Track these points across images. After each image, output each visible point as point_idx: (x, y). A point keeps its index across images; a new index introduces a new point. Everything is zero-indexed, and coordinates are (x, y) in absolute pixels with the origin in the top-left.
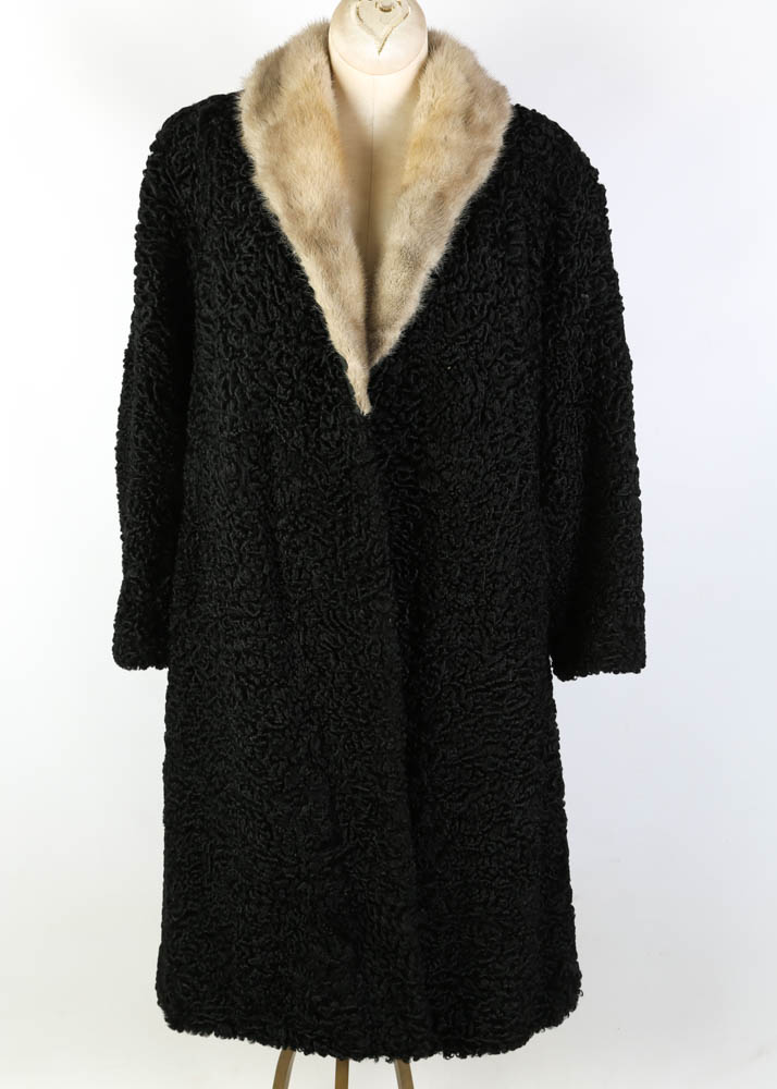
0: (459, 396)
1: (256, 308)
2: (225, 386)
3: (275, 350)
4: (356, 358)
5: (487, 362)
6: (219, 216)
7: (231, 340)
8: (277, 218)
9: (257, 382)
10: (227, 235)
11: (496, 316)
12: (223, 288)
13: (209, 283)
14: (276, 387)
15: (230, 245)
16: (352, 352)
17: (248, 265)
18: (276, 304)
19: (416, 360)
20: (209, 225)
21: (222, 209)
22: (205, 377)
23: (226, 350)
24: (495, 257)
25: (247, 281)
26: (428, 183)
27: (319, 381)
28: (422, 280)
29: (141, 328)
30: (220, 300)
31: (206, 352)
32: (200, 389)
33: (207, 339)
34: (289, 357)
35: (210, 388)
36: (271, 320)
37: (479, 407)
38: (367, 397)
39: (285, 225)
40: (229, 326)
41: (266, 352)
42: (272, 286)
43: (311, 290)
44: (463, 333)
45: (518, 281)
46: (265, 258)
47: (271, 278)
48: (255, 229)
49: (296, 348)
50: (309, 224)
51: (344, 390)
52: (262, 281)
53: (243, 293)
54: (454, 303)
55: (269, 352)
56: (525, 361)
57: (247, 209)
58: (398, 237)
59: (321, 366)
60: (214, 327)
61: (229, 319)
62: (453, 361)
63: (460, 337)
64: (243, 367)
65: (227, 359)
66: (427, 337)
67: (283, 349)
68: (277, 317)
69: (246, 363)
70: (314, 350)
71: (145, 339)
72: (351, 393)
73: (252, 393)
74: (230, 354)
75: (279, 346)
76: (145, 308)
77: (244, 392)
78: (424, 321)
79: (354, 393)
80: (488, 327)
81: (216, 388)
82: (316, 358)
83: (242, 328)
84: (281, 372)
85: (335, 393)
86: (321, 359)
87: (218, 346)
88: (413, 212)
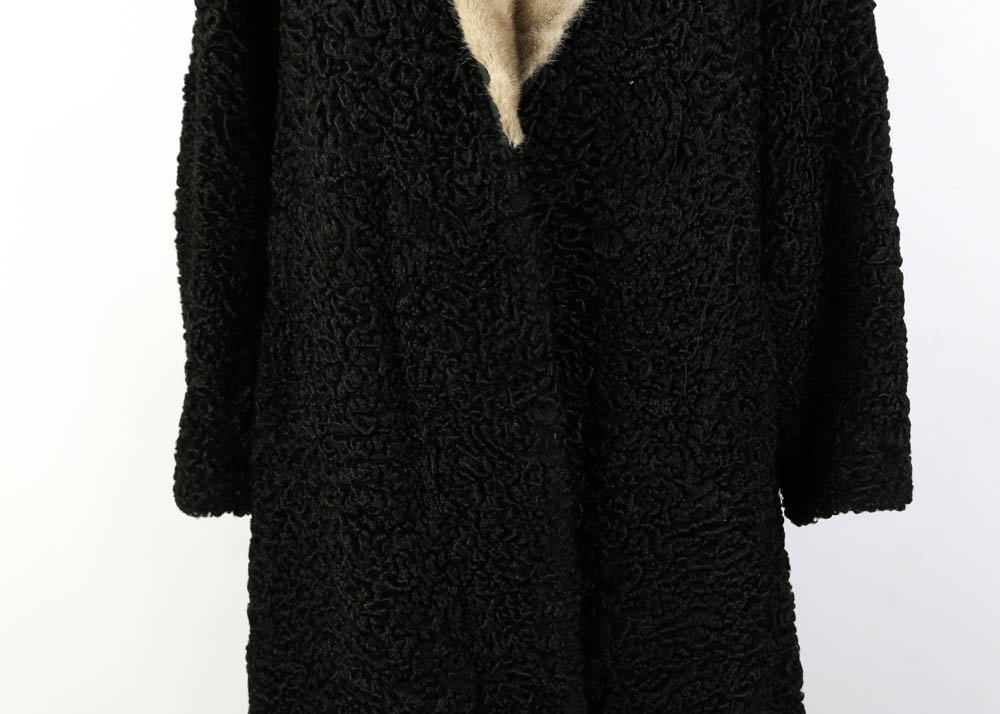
0: (646, 122)
2: (321, 112)
4: (500, 68)
5: (685, 74)
7: (328, 48)
9: (365, 106)
11: (696, 9)
14: (391, 111)
16: (496, 58)
19: (585, 72)
22: (295, 103)
23: (322, 64)
27: (451, 102)
29: (204, 40)
31: (294, 70)
32: (288, 123)
33: (297, 51)
34: (408, 69)
35: (301, 119)
36: (383, 17)
37: (675, 137)
38: (517, 121)
40: (326, 27)
41: (376, 65)
44: (651, 33)
49: (419, 57)
51: (486, 112)
55: (381, 64)
56: (738, 74)
59: (454, 81)
60: (304, 33)
61: (326, 19)
62: (637, 72)
63: (646, 39)
64: (345, 85)
65: (324, 76)
66: (600, 39)
67: (401, 58)
68: (392, 14)
69: (350, 80)
70: (444, 59)
71: (211, 54)
72: (494, 115)
73: (358, 122)
74: (328, 68)
75: (395, 54)
76: (211, 11)
77: (347, 119)
78: (596, 16)
79: (499, 116)
80: (686, 24)
81: (309, 116)
82: (447, 71)
83: (343, 32)
84: (398, 91)
85: (473, 118)
86: (453, 73)
87: (311, 58)
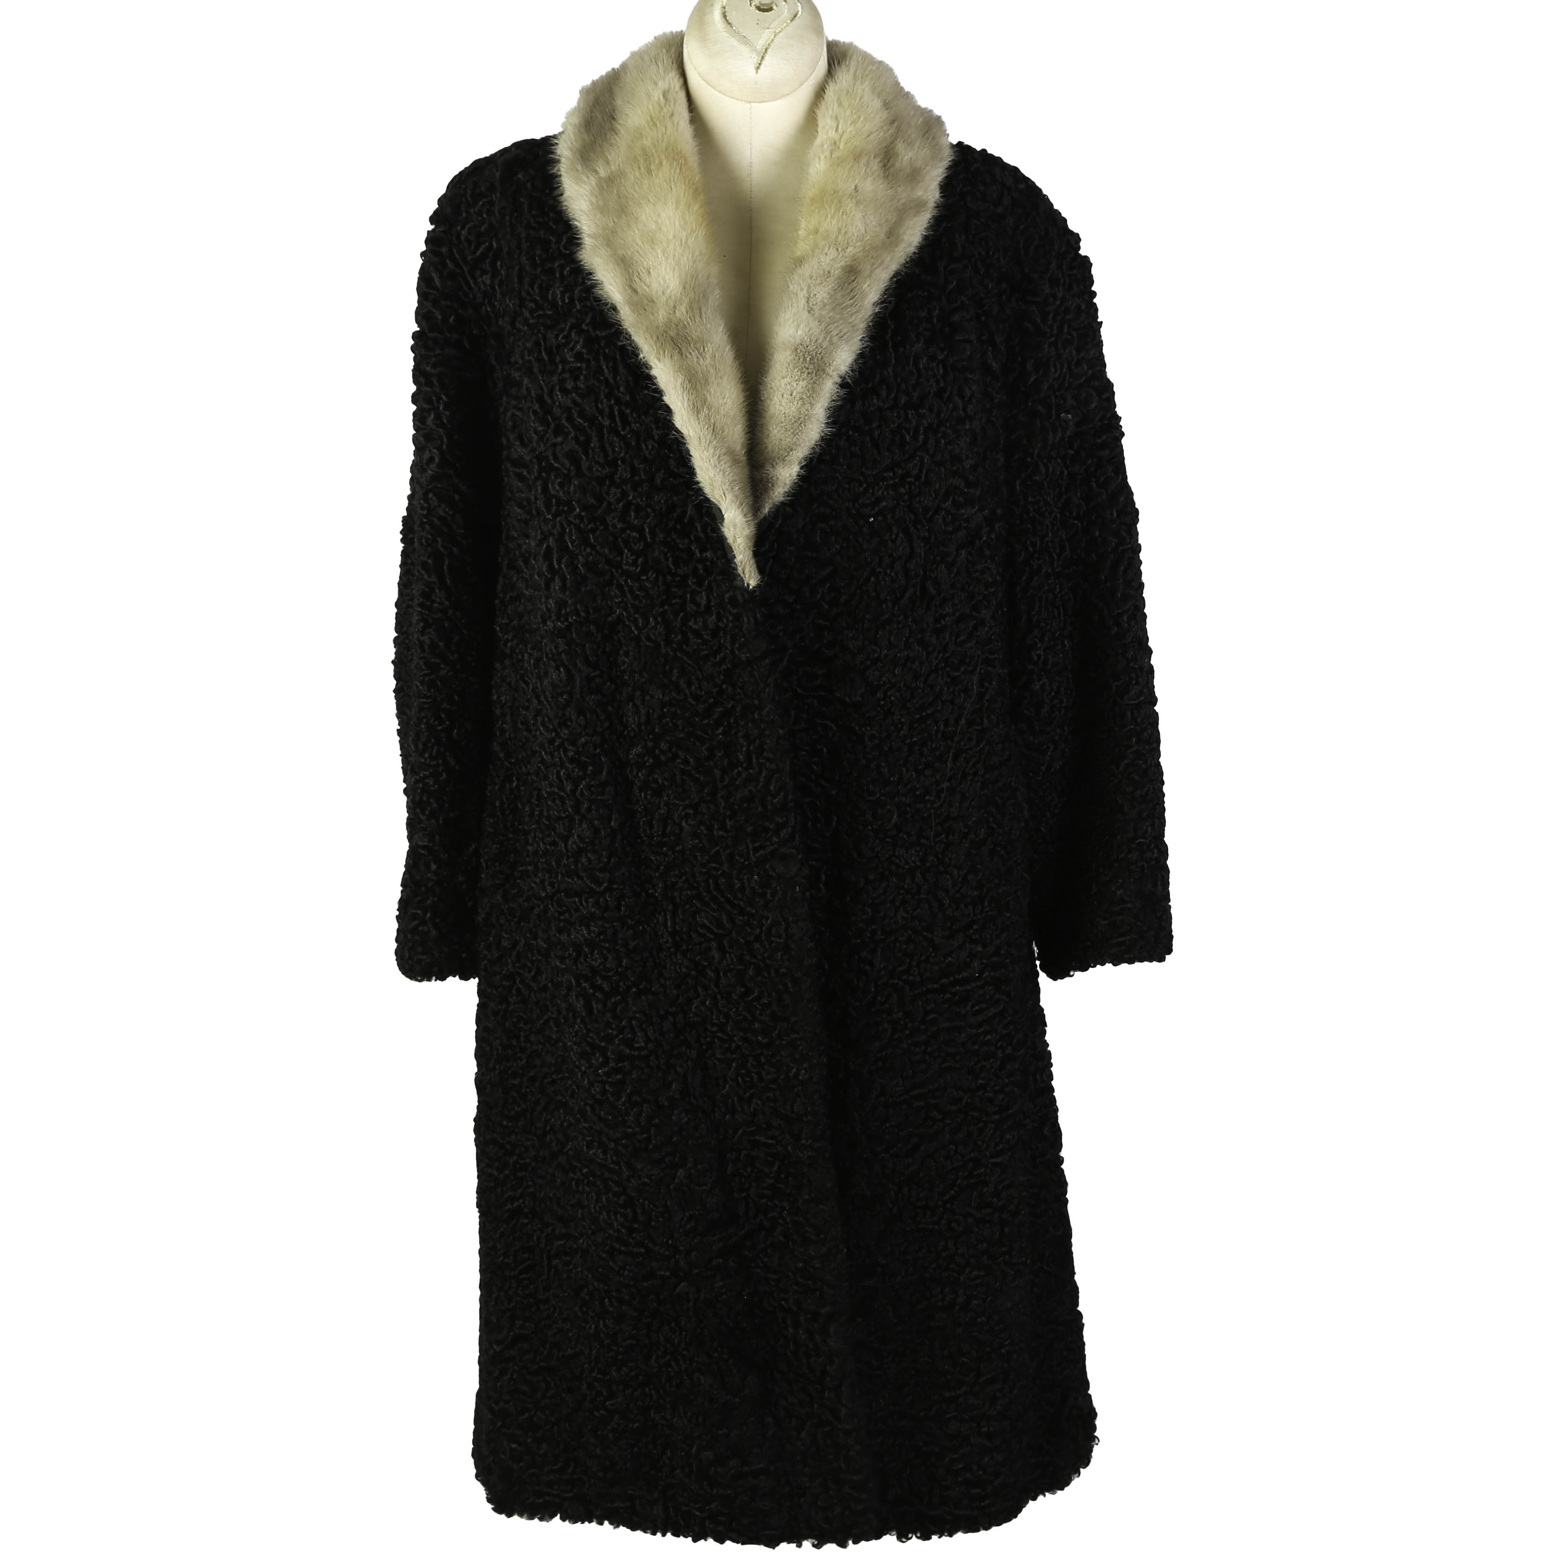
0: (887, 560)
1: (588, 440)
2: (548, 555)
3: (618, 501)
4: (734, 506)
5: (926, 510)
6: (532, 312)
7: (554, 488)
8: (614, 309)
9: (593, 547)
10: (545, 338)
11: (937, 443)
12: (541, 414)
13: (521, 409)
14: (621, 553)
15: (549, 351)
16: (729, 496)
17: (576, 379)
18: (617, 434)
19: (822, 509)
20: (518, 325)
21: (535, 301)
22: (520, 546)
23: (548, 504)
24: (933, 358)
25: (575, 402)
26: (832, 253)
27: (683, 543)
28: (829, 389)
29: (423, 480)
30: (536, 432)
31: (519, 511)
32: (512, 566)
33: (521, 491)
34: (638, 509)
35: (526, 562)
36: (611, 456)
37: (917, 576)
38: (752, 562)
39: (627, 317)
40: (551, 468)
41: (605, 505)
42: (611, 408)
43: (668, 410)
44: (891, 468)
45: (968, 393)
46: (600, 368)
47: (608, 396)
48: (584, 327)
49: (649, 497)
50: (661, 315)
51: (720, 552)
52: (597, 400)
53: (570, 419)
54: (874, 425)
55: (610, 504)
56: (982, 509)
57: (572, 299)
58: (791, 331)
59: (686, 521)
60: (528, 473)
61: (551, 458)
62: (877, 509)
63: (885, 474)
64: (572, 526)
65: (550, 517)
66: (838, 475)
67: (630, 498)
68: (620, 452)
69: (577, 521)
70: (675, 498)
71: (430, 495)
72: (729, 556)
73: (586, 565)
74: (554, 508)
75: (624, 494)
76: (430, 451)
77: (576, 563)
78: (833, 452)
79: (734, 557)
80: (926, 459)
81: (535, 559)
82: (679, 510)
83: (569, 470)
84: (628, 532)
85: (706, 559)
86: (685, 512)
87: (536, 499)
88: (812, 295)
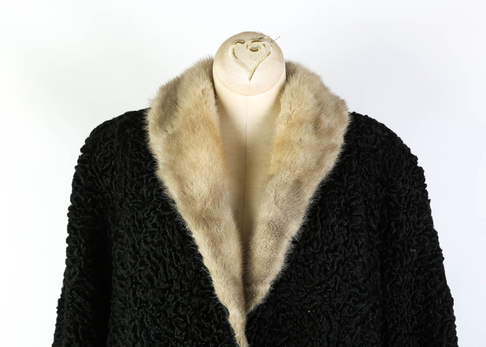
0: (317, 333)
1: (158, 269)
2: (134, 330)
3: (173, 302)
4: (235, 308)
5: (339, 305)
6: (131, 200)
7: (139, 294)
8: (174, 202)
9: (159, 326)
10: (137, 214)
11: (344, 270)
12: (134, 254)
13: (123, 250)
14: (174, 329)
15: (139, 222)
16: (232, 302)
17: (153, 237)
18: (173, 266)
19: (283, 306)
20: (124, 206)
21: (133, 195)
22: (120, 321)
23: (135, 302)
24: (341, 225)
25: (152, 250)
26: (288, 173)
27: (207, 325)
28: (286, 245)
29: (70, 284)
30: (131, 264)
31: (120, 303)
32: (115, 331)
33: (121, 293)
34: (184, 306)
35: (123, 330)
36: (170, 277)
37: (334, 341)
38: (245, 337)
39: (180, 207)
40: (138, 283)
41: (165, 303)
42: (170, 252)
43: (200, 256)
44: (319, 284)
45: (360, 243)
46: (165, 231)
47: (169, 247)
48: (158, 209)
49: (190, 300)
50: (198, 206)
51: (227, 332)
52: (163, 249)
53: (149, 258)
54: (310, 262)
55: (168, 303)
56: (369, 303)
57: (152, 195)
58: (266, 214)
59: (209, 312)
60: (126, 284)
61: (138, 277)
62: (312, 306)
63: (316, 287)
64: (148, 315)
65: (136, 309)
66: (291, 288)
67: (180, 300)
68: (175, 276)
69: (151, 312)
70: (203, 301)
71: (73, 292)
72: (232, 334)
73: (155, 335)
74: (138, 305)
75: (176, 298)
76: (74, 268)
77: (149, 334)
78: (288, 276)
79: (235, 334)
80: (339, 278)
81: (128, 330)
82: (205, 307)
83: (147, 285)
84: (178, 318)
85: (220, 333)
86: (209, 308)
87: (129, 298)
88: (277, 195)
